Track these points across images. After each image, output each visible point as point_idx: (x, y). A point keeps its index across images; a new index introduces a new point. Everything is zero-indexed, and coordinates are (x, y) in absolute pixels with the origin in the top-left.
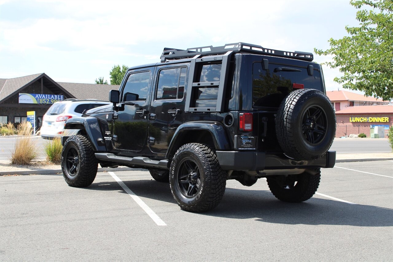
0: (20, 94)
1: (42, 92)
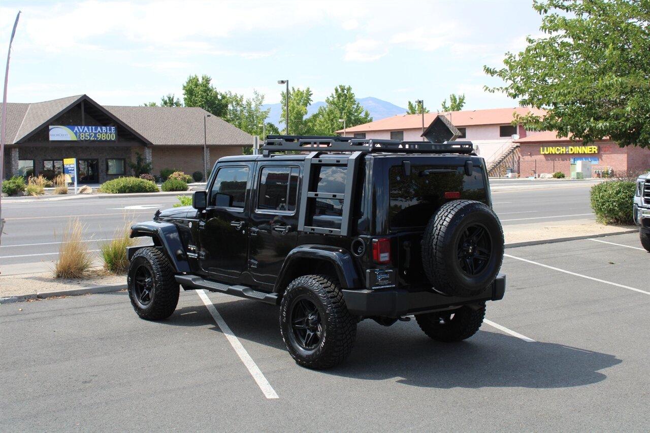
0: (50, 127)
1: (83, 122)
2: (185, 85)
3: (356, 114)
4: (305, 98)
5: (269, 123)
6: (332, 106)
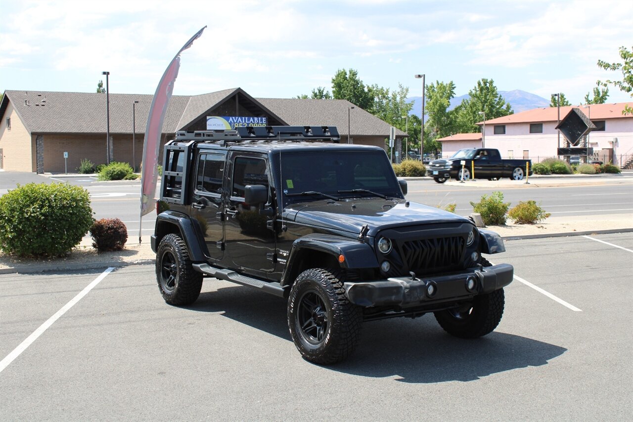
0: (208, 117)
1: (237, 113)
2: (334, 78)
3: (498, 106)
4: (448, 91)
5: (413, 115)
6: (474, 99)
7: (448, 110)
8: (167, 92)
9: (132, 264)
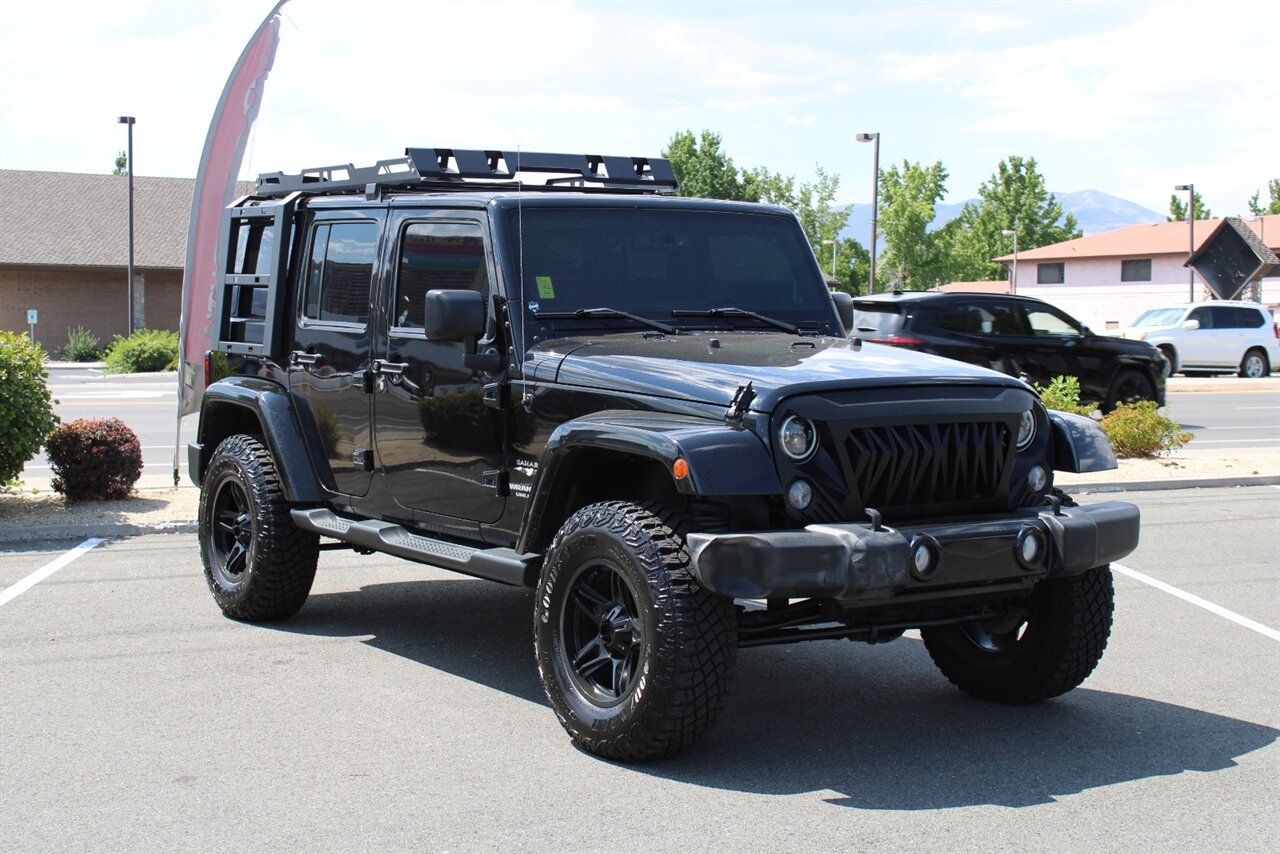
2: (667, 152)
3: (1046, 222)
4: (932, 184)
5: (849, 240)
6: (992, 204)
7: (931, 228)
8: (246, 107)
9: (151, 531)
